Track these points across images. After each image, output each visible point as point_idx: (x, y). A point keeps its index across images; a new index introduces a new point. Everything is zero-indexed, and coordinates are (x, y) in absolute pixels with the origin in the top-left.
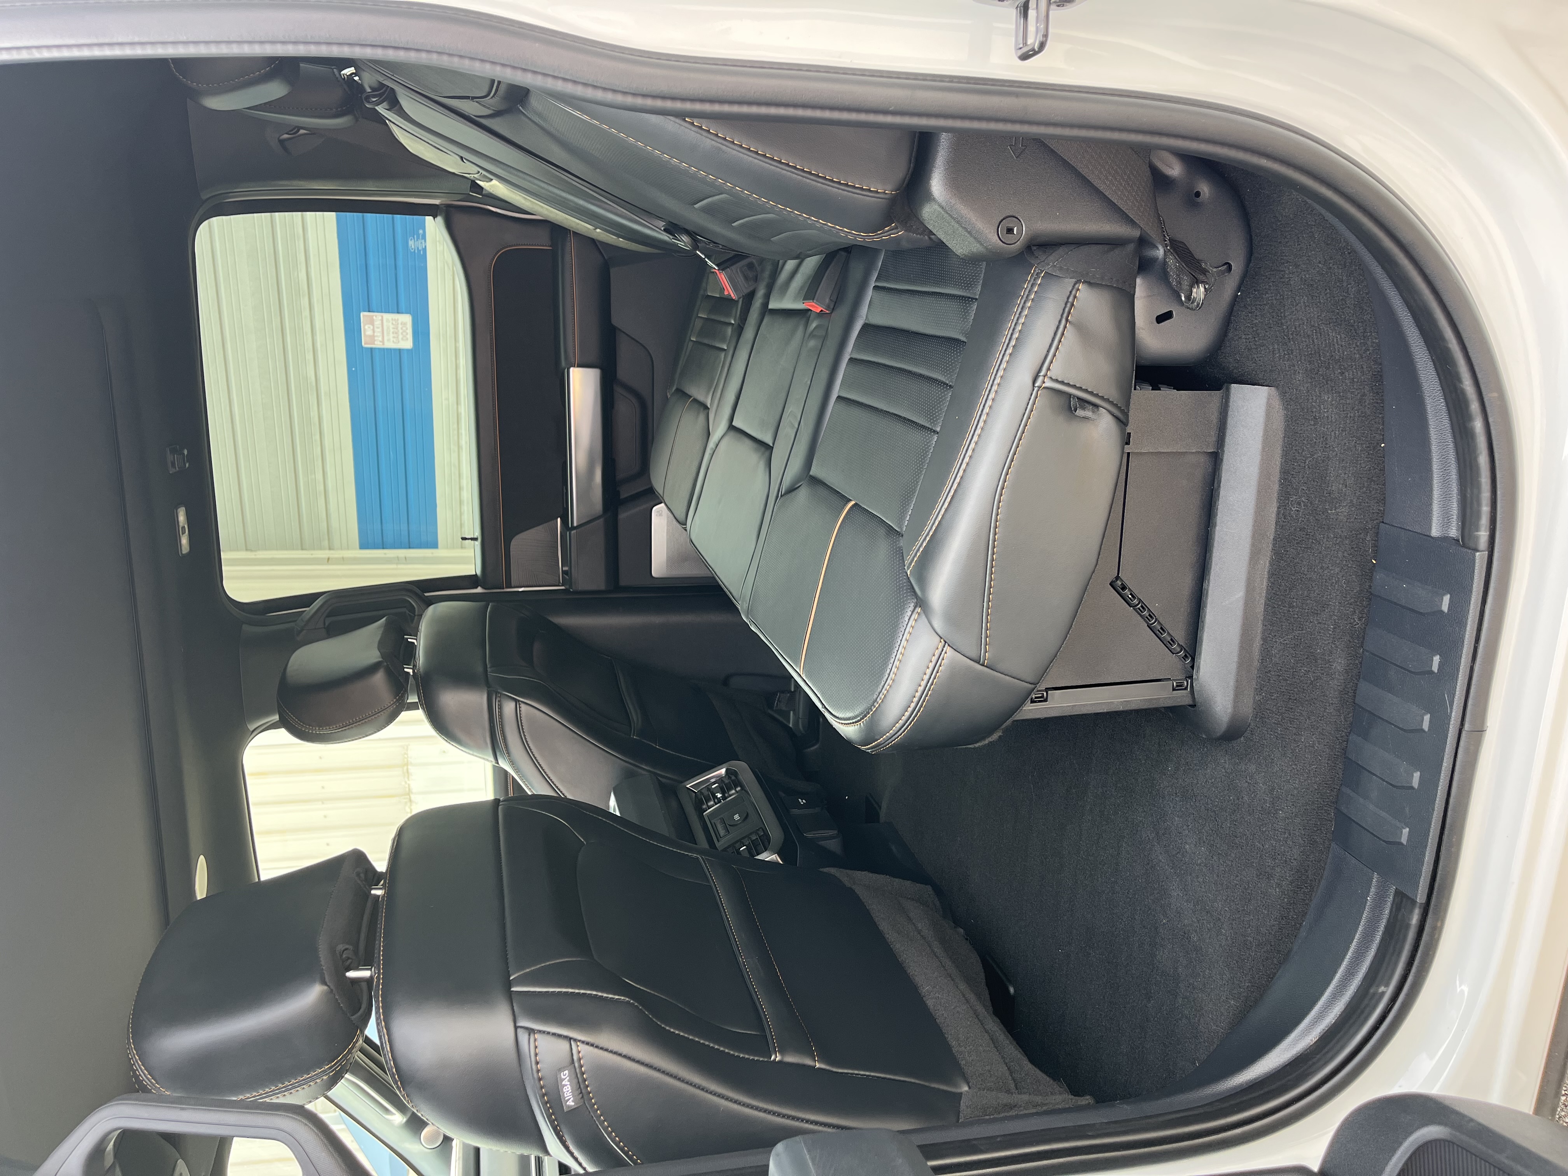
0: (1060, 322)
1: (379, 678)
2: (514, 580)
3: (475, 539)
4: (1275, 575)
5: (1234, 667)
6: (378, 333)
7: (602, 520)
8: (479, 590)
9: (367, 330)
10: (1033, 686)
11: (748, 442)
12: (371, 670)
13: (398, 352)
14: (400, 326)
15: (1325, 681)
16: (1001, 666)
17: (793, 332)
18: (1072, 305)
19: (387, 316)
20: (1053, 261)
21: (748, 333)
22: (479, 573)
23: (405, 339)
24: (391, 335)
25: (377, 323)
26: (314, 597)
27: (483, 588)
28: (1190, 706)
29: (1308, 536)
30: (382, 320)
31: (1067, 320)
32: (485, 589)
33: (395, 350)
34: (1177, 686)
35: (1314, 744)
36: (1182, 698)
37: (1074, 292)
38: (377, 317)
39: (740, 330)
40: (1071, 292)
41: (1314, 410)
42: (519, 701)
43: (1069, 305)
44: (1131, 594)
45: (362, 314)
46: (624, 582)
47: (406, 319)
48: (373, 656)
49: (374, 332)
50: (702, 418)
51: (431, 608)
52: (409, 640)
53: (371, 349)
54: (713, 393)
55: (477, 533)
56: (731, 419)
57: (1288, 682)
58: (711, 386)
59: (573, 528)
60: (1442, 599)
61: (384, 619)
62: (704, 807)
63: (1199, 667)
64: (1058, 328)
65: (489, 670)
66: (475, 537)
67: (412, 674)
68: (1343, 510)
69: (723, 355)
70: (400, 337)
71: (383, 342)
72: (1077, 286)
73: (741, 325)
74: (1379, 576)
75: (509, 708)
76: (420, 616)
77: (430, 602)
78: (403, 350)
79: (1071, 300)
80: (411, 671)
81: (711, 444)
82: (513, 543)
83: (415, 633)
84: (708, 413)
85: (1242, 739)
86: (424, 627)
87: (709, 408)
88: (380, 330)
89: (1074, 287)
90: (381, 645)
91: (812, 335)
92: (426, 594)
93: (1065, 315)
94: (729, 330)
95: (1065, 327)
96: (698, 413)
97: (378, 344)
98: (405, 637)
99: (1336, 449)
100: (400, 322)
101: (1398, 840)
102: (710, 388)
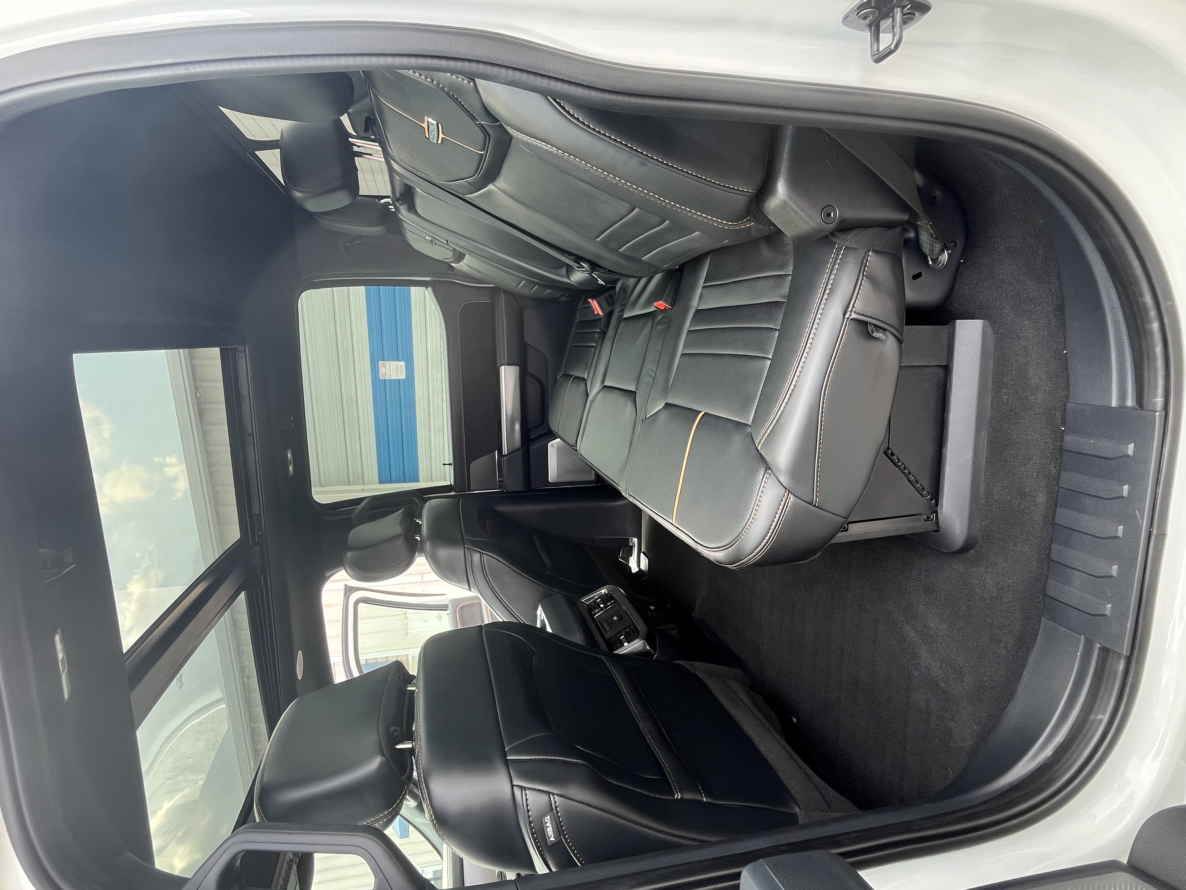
0: (859, 276)
1: (401, 542)
2: (472, 486)
3: (451, 464)
4: (992, 442)
5: (967, 504)
6: (388, 370)
7: (521, 450)
8: (453, 493)
9: (382, 370)
10: (845, 520)
11: (618, 391)
12: (396, 537)
13: (398, 381)
14: (399, 368)
15: (1033, 510)
16: (826, 507)
17: (644, 326)
18: (866, 266)
19: (392, 363)
20: (849, 239)
21: (610, 333)
22: (452, 484)
23: (401, 374)
24: (395, 372)
25: (388, 366)
26: (361, 500)
27: (454, 491)
28: (934, 531)
29: (1016, 415)
30: (390, 365)
31: (863, 275)
32: (456, 492)
33: (396, 380)
34: (927, 519)
35: (1026, 552)
36: (930, 526)
37: (866, 257)
38: (387, 363)
39: (604, 334)
40: (864, 257)
41: (1018, 331)
42: (483, 553)
43: (864, 265)
44: (897, 459)
45: (380, 362)
46: (534, 486)
47: (402, 364)
48: (398, 530)
49: (386, 371)
50: (582, 386)
51: (427, 504)
52: (417, 521)
53: (385, 380)
54: (589, 371)
55: (451, 461)
56: (603, 381)
57: (1006, 511)
58: (587, 367)
59: (505, 455)
60: (1128, 447)
61: (402, 510)
62: (593, 613)
63: (942, 505)
64: (858, 280)
65: (464, 535)
66: (450, 463)
67: (419, 540)
68: (1040, 396)
69: (593, 349)
70: (399, 373)
71: (390, 376)
72: (868, 253)
73: (604, 330)
74: (1069, 439)
75: (476, 557)
76: (422, 508)
77: (426, 500)
78: (401, 379)
79: (865, 262)
80: (419, 538)
81: (590, 398)
82: (472, 465)
83: (420, 517)
84: (586, 382)
85: (972, 551)
86: (425, 513)
87: (586, 380)
88: (389, 370)
89: (866, 254)
90: (402, 523)
91: (659, 323)
92: (424, 496)
93: (862, 272)
94: (596, 335)
95: (863, 279)
96: (580, 383)
97: (388, 378)
98: (415, 519)
99: (1033, 356)
100: (399, 365)
101: (1104, 613)
102: (586, 369)
